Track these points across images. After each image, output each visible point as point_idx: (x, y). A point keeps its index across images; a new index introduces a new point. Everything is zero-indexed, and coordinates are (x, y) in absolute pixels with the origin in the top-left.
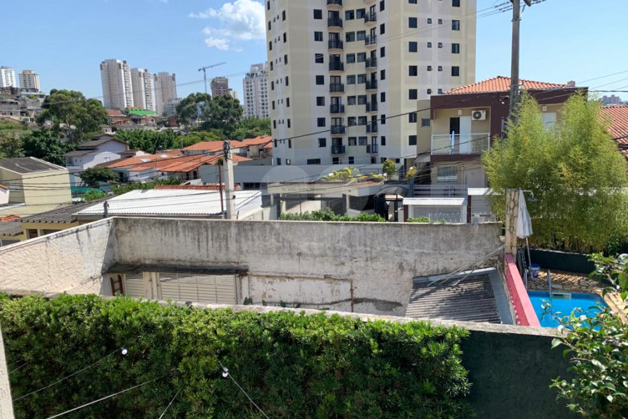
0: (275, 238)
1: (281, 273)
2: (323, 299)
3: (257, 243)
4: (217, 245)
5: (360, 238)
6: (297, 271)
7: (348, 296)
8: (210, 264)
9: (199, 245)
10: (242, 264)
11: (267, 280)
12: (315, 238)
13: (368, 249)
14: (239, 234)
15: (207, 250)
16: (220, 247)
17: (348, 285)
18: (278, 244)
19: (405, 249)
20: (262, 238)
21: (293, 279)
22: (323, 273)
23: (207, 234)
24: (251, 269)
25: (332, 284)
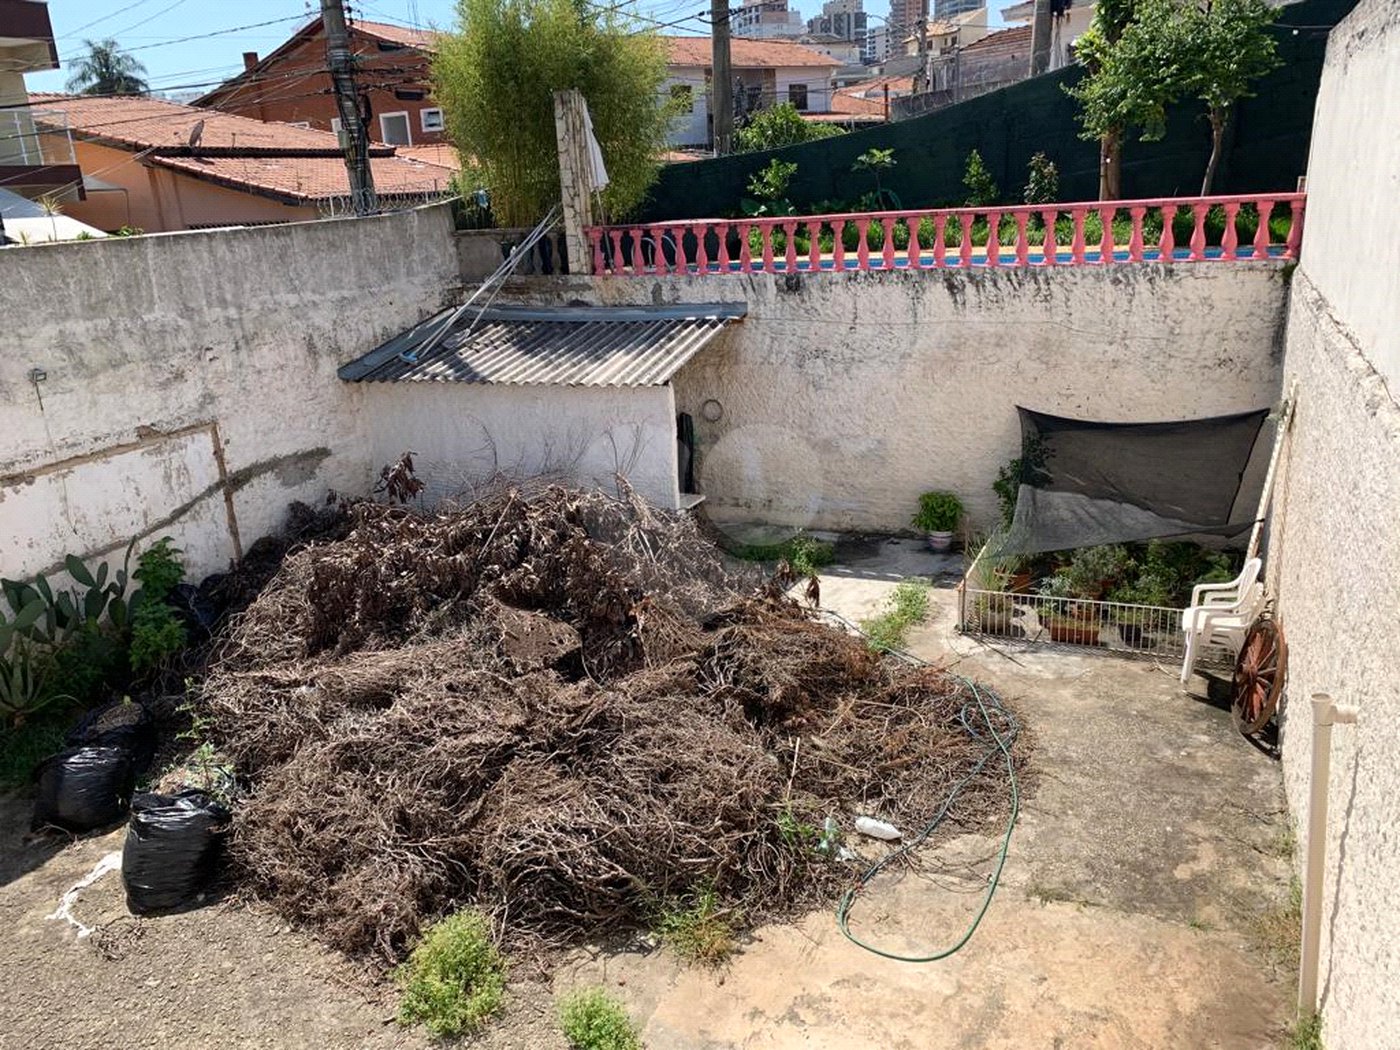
2: (145, 515)
5: (207, 282)
6: (43, 443)
7: (213, 474)
12: (76, 305)
13: (232, 312)
17: (204, 441)
19: (308, 296)
22: (128, 422)
25: (161, 453)
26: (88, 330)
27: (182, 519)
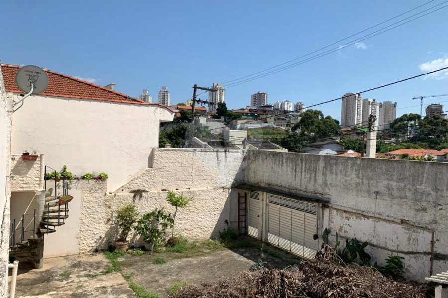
0: (356, 174)
1: (357, 210)
2: (398, 246)
3: (340, 177)
4: (308, 176)
6: (373, 211)
7: (428, 249)
8: (302, 192)
9: (295, 175)
10: (326, 196)
11: (345, 215)
12: (395, 178)
14: (325, 168)
15: (301, 180)
16: (310, 178)
17: (428, 236)
18: (358, 181)
20: (344, 173)
21: (368, 217)
22: (400, 216)
23: (302, 166)
24: (331, 202)
25: (409, 231)
26: (396, 185)
27: (410, 255)
